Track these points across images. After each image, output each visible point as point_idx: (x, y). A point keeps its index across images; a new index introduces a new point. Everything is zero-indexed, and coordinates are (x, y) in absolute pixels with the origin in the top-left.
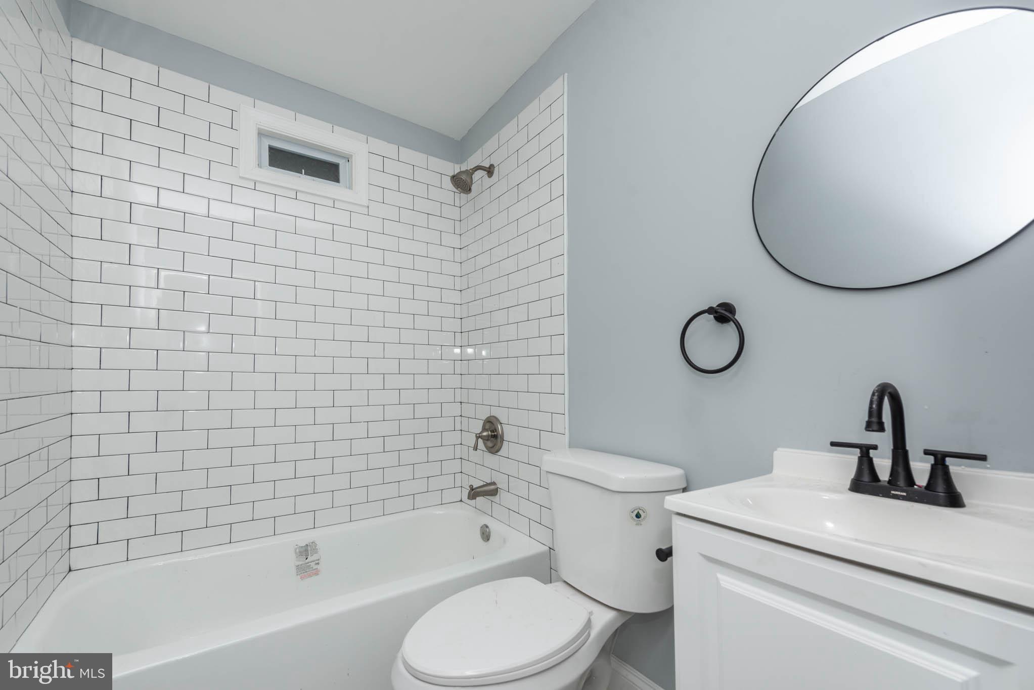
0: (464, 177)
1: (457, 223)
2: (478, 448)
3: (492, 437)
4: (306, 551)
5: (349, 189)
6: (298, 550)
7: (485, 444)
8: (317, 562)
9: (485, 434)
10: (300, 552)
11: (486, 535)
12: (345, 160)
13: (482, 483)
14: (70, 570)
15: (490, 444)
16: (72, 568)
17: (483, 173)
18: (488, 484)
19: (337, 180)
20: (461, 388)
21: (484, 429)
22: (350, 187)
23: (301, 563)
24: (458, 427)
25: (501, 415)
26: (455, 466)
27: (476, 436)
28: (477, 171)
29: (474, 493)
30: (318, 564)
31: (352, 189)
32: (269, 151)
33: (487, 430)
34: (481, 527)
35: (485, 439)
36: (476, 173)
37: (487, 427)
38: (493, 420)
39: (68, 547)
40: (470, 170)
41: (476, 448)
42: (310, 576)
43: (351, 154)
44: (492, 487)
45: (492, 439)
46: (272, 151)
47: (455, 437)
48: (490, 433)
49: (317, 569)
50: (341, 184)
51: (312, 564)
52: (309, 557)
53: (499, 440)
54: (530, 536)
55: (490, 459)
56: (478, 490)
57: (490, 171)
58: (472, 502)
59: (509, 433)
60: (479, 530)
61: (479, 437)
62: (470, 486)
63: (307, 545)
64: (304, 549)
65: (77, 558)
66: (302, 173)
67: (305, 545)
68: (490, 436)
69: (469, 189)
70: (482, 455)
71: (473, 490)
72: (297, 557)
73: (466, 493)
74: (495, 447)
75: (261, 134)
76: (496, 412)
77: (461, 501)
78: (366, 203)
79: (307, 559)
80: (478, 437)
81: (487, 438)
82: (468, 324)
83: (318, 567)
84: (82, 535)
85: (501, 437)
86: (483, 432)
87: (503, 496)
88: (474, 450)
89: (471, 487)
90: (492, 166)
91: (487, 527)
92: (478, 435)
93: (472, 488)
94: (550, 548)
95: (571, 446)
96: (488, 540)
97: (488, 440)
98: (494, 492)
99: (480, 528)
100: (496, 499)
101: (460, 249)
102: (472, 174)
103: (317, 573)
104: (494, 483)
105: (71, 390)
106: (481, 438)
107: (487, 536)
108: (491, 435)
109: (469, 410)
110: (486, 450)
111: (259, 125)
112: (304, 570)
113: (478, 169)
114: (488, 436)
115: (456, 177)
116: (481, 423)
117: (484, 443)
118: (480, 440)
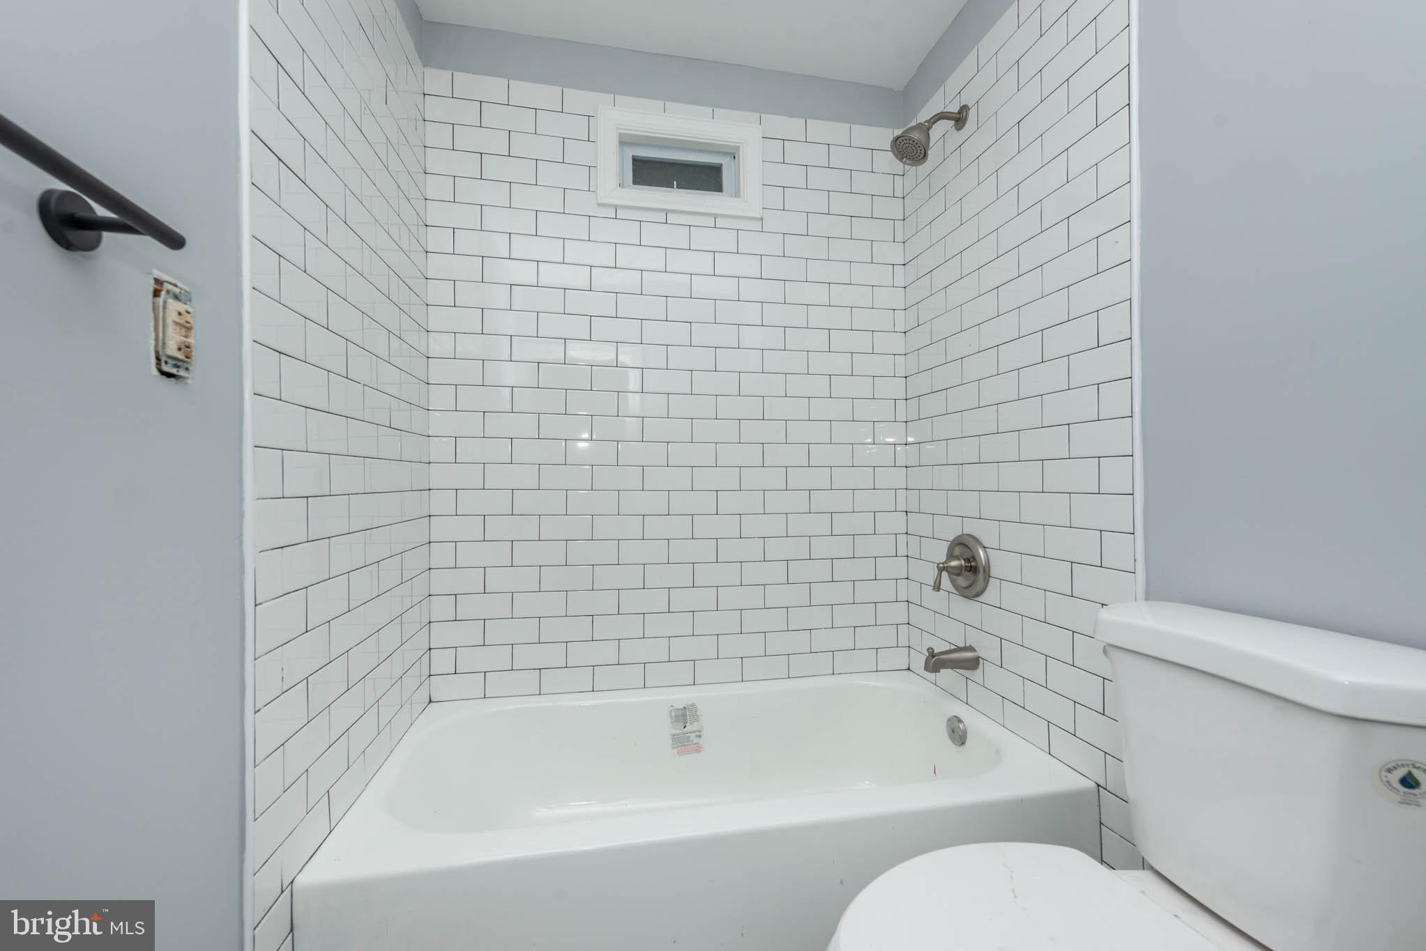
0: (916, 135)
1: (899, 224)
2: (941, 587)
3: (966, 570)
4: (684, 716)
5: (735, 197)
6: (673, 714)
7: (953, 582)
8: (697, 733)
9: (954, 563)
10: (676, 716)
11: (958, 734)
12: (729, 158)
13: (946, 647)
14: (430, 701)
15: (962, 581)
16: (433, 700)
17: (947, 125)
18: (959, 649)
19: (718, 188)
20: (906, 489)
21: (951, 556)
22: (737, 194)
23: (678, 732)
24: (902, 551)
25: (986, 533)
26: (898, 613)
27: (938, 567)
28: (940, 121)
29: (935, 662)
30: (700, 736)
31: (739, 197)
32: (633, 164)
33: (957, 558)
34: (949, 720)
35: (955, 573)
36: (934, 126)
37: (957, 551)
38: (971, 543)
39: (428, 674)
40: (926, 122)
41: (937, 587)
42: (689, 752)
43: (737, 145)
44: (969, 655)
45: (967, 573)
46: (635, 163)
47: (899, 567)
48: (963, 562)
49: (698, 743)
50: (724, 193)
51: (692, 736)
52: (688, 725)
53: (981, 575)
54: (1050, 753)
55: (963, 607)
56: (944, 657)
57: (959, 119)
58: (931, 676)
59: (1000, 565)
60: (945, 724)
61: (944, 569)
62: (928, 649)
63: (685, 708)
64: (681, 713)
65: (440, 687)
66: (673, 187)
67: (682, 707)
68: (963, 569)
69: (922, 156)
70: (948, 600)
71: (934, 657)
72: (672, 723)
73: (919, 661)
74: (972, 587)
75: (624, 142)
76: (971, 528)
77: (909, 669)
78: (757, 213)
79: (685, 727)
80: (942, 569)
81: (956, 572)
82: (920, 384)
83: (700, 741)
84: (442, 662)
85: (984, 571)
86: (951, 561)
87: (989, 672)
88: (934, 589)
89: (931, 651)
90: (964, 109)
91: (960, 721)
92: (941, 565)
93: (932, 654)
94: (1099, 786)
95: (1148, 597)
96: (963, 743)
97: (959, 575)
98: (973, 664)
99: (946, 720)
100: (977, 675)
101: (904, 265)
102: (929, 129)
103: (698, 749)
104: (971, 649)
105: (428, 488)
106: (946, 571)
107: (960, 737)
108: (966, 566)
109: (920, 524)
110: (955, 592)
111: (620, 129)
112: (681, 742)
113: (940, 119)
114: (960, 567)
115: (900, 139)
116: (946, 545)
117: (950, 578)
118: (945, 574)
